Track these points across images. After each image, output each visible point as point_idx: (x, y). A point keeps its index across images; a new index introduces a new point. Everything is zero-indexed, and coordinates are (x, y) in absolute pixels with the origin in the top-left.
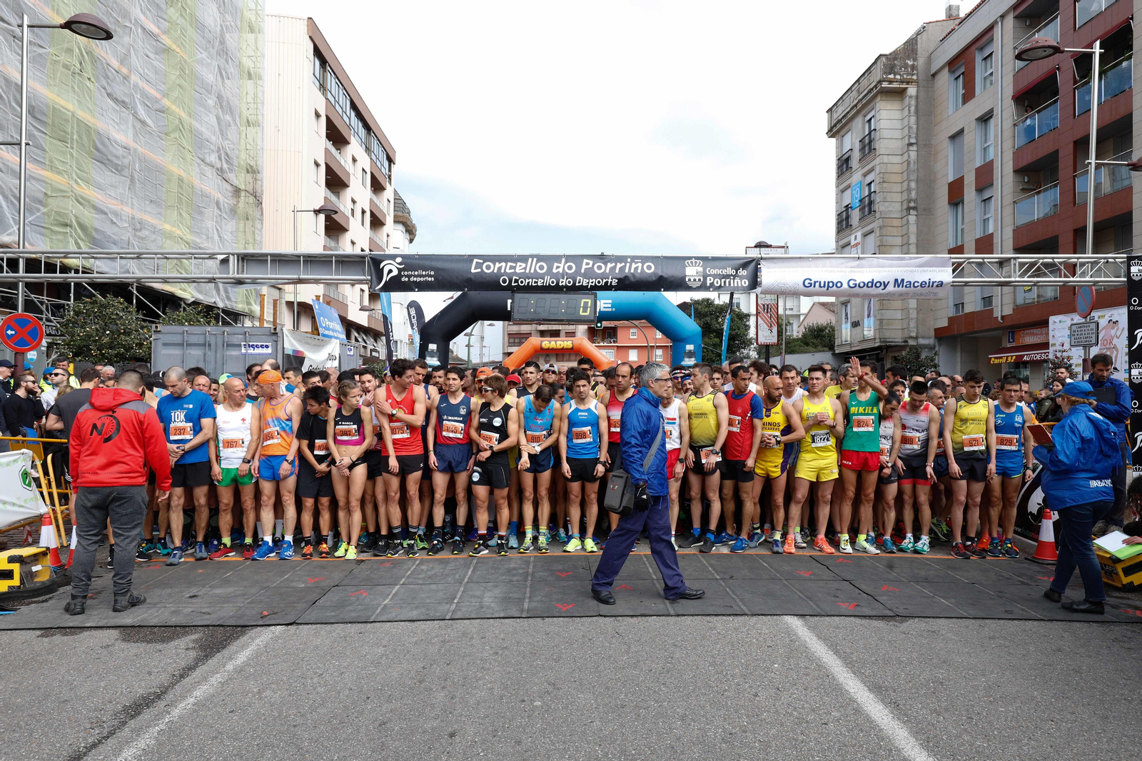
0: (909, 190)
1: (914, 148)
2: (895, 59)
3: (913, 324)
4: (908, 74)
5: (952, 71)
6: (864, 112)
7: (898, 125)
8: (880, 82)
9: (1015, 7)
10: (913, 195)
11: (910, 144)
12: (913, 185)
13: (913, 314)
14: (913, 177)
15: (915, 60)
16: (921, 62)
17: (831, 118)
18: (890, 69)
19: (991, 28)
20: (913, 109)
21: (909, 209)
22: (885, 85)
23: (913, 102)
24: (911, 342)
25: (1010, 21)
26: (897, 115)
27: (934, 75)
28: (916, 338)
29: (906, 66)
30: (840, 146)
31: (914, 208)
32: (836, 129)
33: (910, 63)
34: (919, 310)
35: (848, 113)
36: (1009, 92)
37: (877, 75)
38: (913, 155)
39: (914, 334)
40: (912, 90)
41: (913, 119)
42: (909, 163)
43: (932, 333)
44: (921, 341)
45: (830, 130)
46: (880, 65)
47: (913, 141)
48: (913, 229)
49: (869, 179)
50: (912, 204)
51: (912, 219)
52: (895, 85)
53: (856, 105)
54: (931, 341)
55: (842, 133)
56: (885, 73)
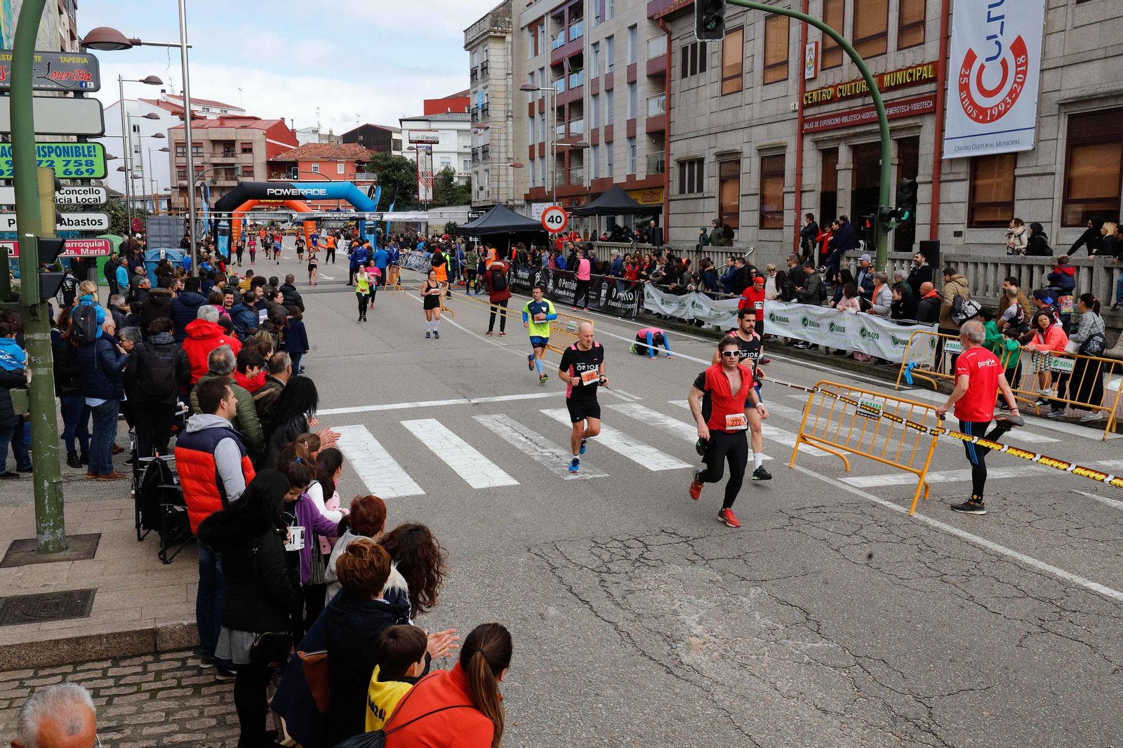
0: (507, 104)
1: (510, 77)
2: (498, 16)
3: (511, 192)
4: (506, 27)
5: (530, 31)
6: (484, 44)
7: (501, 59)
8: (488, 31)
9: (552, 11)
10: (510, 108)
11: (508, 74)
12: (510, 101)
13: (511, 185)
14: (510, 96)
15: (510, 18)
16: (514, 20)
17: (466, 37)
18: (495, 23)
19: (542, 18)
20: (509, 50)
21: (508, 117)
22: (492, 34)
23: (510, 46)
24: (510, 203)
25: (549, 16)
26: (501, 52)
27: (522, 29)
28: (513, 200)
29: (504, 22)
30: (472, 60)
31: (511, 117)
32: (470, 46)
33: (507, 19)
34: (514, 182)
35: (473, 42)
36: (550, 63)
37: (486, 26)
38: (510, 81)
39: (512, 198)
40: (509, 38)
41: (510, 57)
42: (507, 87)
43: (523, 197)
44: (516, 202)
45: (466, 47)
46: (488, 20)
47: (510, 72)
48: (510, 130)
49: (487, 91)
50: (510, 114)
51: (510, 123)
52: (498, 34)
53: (477, 38)
54: (522, 202)
55: (473, 51)
56: (491, 26)
